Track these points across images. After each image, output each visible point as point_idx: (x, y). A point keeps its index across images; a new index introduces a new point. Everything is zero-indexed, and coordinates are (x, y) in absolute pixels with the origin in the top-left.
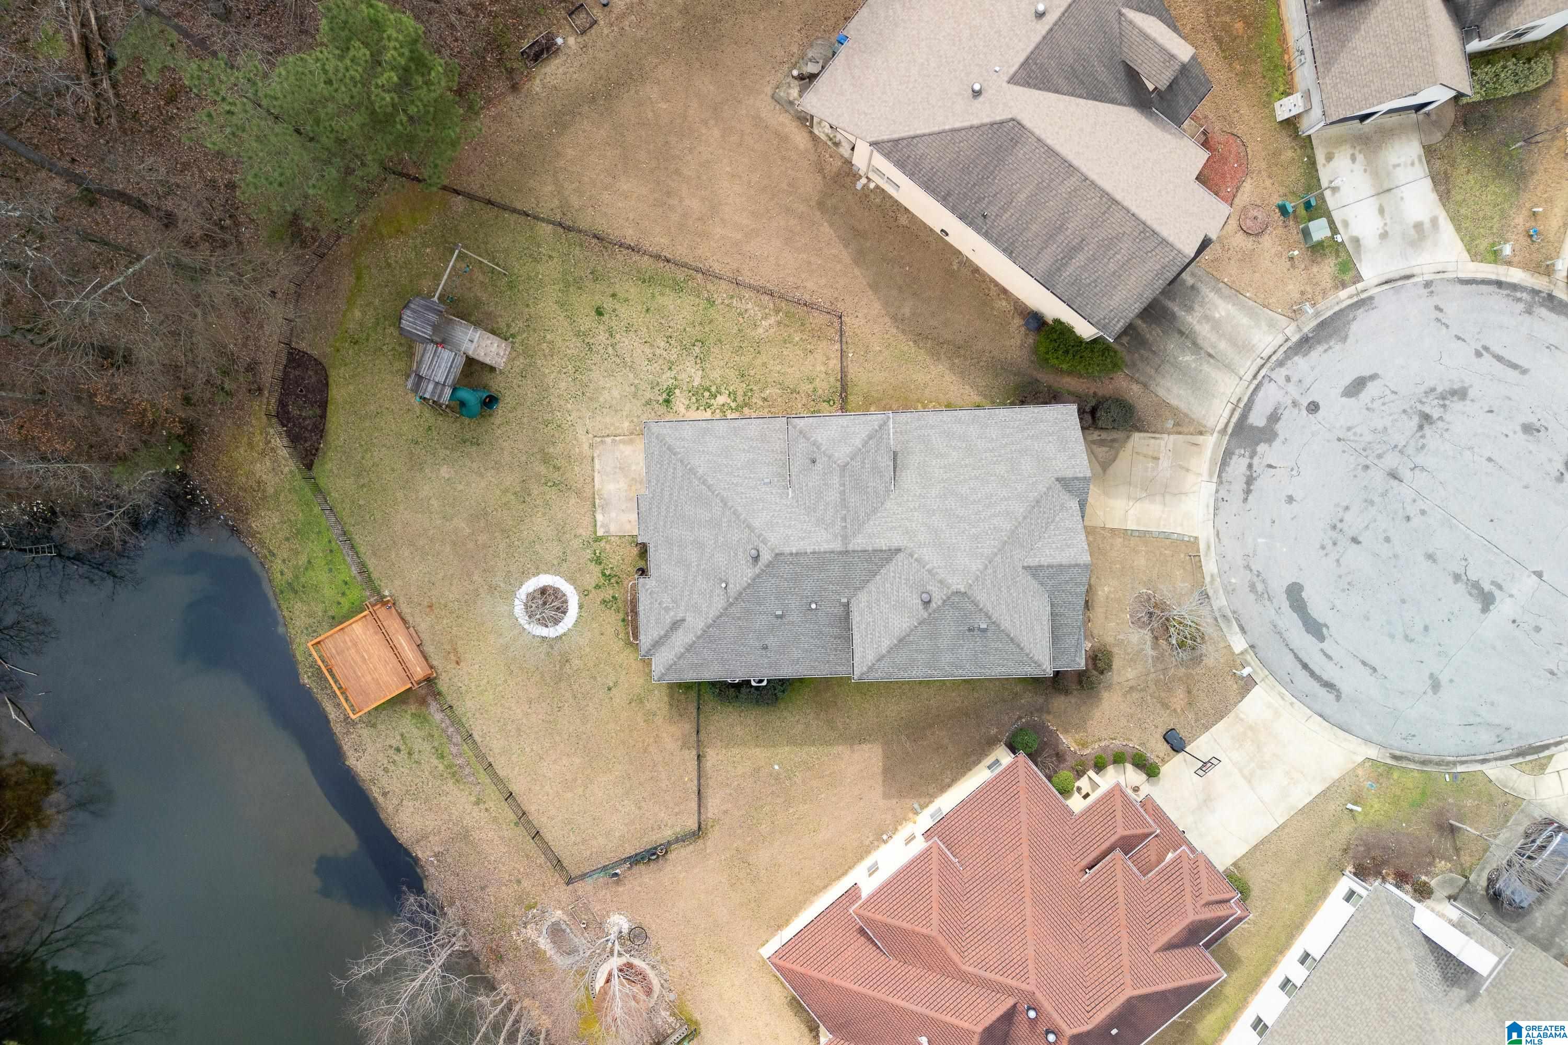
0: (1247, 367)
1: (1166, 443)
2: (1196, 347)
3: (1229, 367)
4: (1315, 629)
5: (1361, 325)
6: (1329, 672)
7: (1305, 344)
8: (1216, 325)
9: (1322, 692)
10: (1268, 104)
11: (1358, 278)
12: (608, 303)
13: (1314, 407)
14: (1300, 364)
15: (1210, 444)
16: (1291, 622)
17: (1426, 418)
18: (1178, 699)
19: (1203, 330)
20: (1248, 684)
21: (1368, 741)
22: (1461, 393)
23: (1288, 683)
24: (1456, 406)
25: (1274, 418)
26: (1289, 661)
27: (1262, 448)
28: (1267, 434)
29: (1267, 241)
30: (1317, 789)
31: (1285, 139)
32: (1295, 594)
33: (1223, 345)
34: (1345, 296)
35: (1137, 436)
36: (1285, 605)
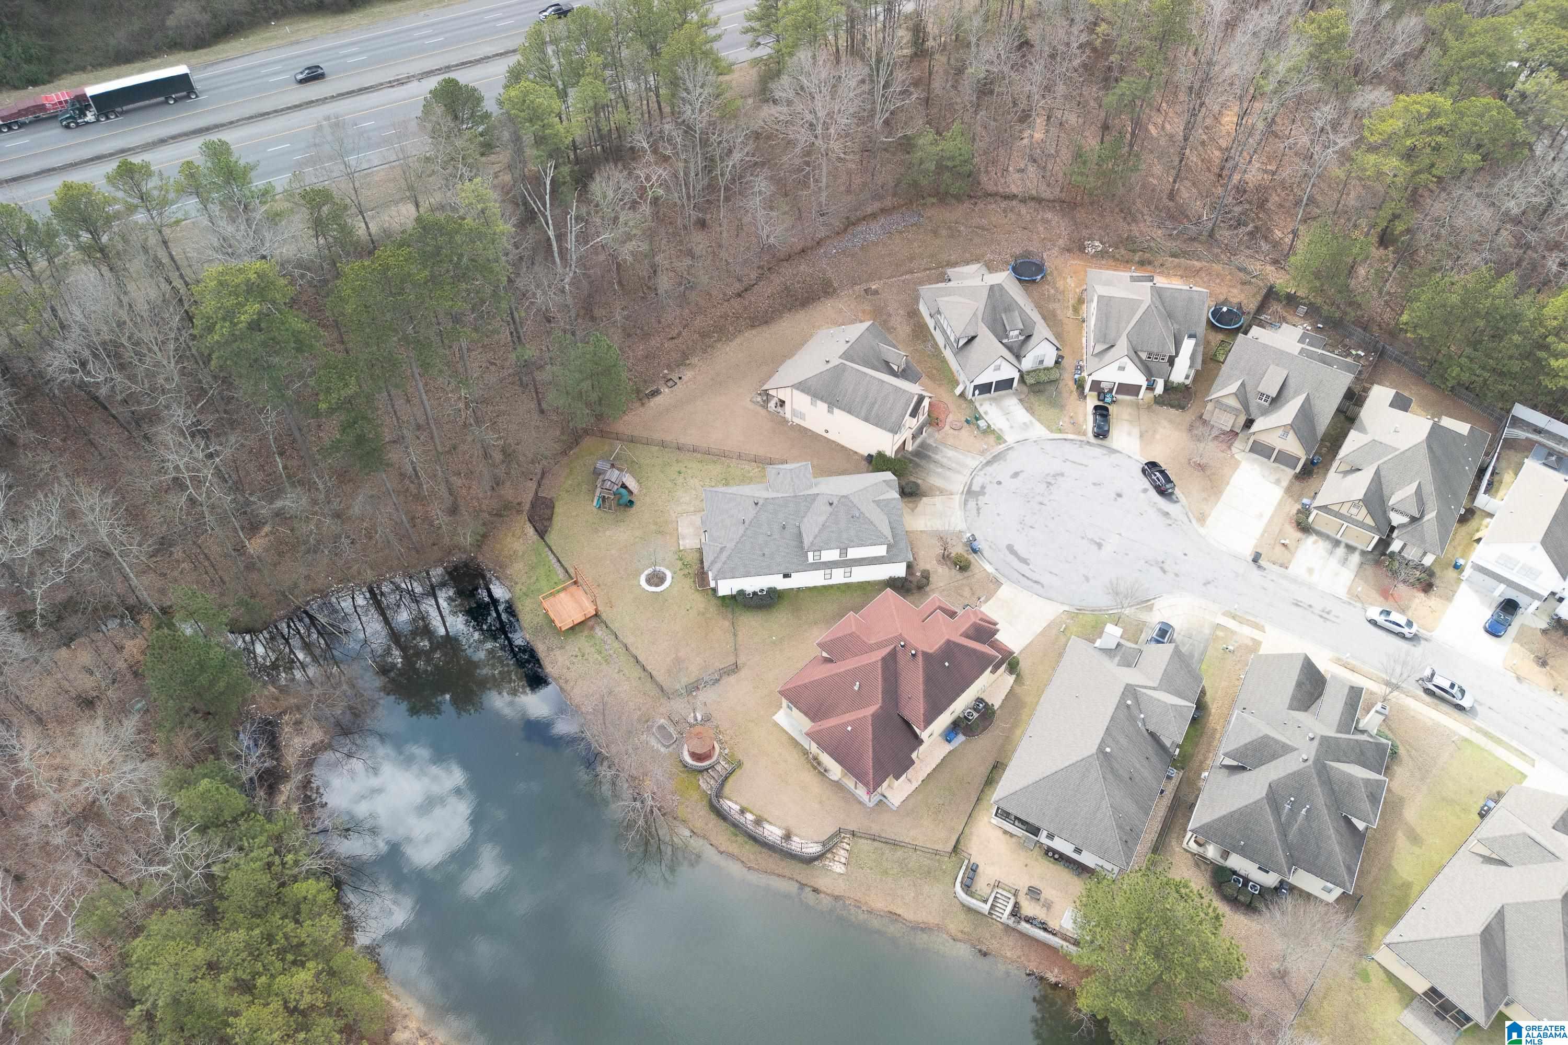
0: (967, 472)
1: (938, 500)
2: (942, 466)
3: (959, 472)
4: (1025, 561)
5: (1011, 455)
6: (1035, 577)
7: (989, 463)
8: (949, 459)
9: (1035, 585)
10: (952, 391)
11: (1005, 441)
12: (683, 470)
13: (999, 483)
14: (989, 469)
15: (957, 499)
16: (1011, 558)
17: (1049, 484)
18: (967, 592)
19: (944, 461)
20: (998, 584)
21: (1062, 603)
22: (1062, 475)
23: (1017, 582)
24: (1060, 479)
25: (983, 487)
26: (1016, 575)
27: (980, 498)
28: (982, 491)
29: (963, 431)
30: (1044, 625)
31: (961, 401)
32: (1010, 548)
33: (954, 465)
34: (1002, 447)
35: (924, 499)
36: (1007, 553)
